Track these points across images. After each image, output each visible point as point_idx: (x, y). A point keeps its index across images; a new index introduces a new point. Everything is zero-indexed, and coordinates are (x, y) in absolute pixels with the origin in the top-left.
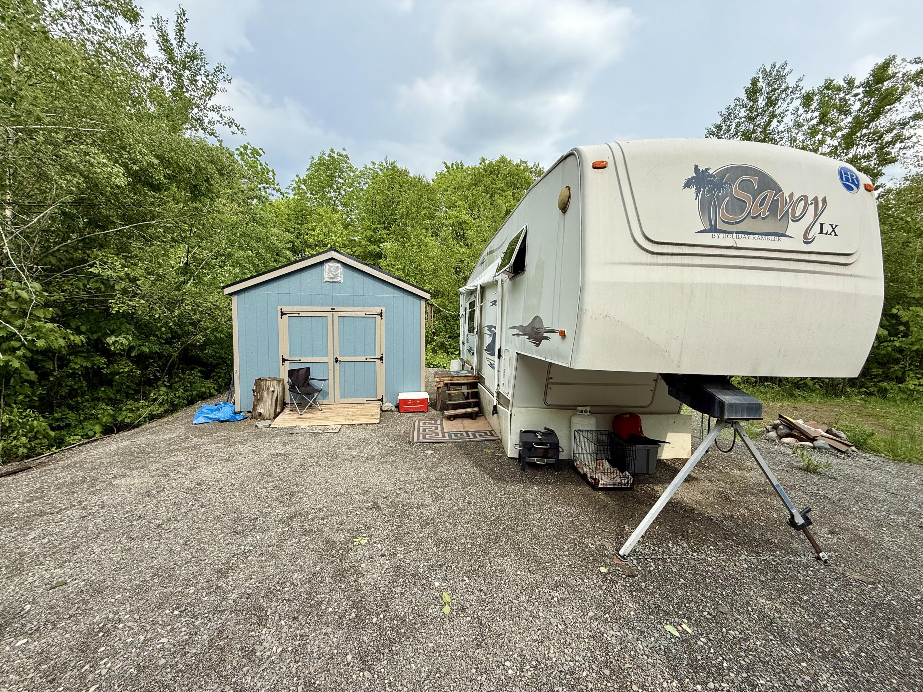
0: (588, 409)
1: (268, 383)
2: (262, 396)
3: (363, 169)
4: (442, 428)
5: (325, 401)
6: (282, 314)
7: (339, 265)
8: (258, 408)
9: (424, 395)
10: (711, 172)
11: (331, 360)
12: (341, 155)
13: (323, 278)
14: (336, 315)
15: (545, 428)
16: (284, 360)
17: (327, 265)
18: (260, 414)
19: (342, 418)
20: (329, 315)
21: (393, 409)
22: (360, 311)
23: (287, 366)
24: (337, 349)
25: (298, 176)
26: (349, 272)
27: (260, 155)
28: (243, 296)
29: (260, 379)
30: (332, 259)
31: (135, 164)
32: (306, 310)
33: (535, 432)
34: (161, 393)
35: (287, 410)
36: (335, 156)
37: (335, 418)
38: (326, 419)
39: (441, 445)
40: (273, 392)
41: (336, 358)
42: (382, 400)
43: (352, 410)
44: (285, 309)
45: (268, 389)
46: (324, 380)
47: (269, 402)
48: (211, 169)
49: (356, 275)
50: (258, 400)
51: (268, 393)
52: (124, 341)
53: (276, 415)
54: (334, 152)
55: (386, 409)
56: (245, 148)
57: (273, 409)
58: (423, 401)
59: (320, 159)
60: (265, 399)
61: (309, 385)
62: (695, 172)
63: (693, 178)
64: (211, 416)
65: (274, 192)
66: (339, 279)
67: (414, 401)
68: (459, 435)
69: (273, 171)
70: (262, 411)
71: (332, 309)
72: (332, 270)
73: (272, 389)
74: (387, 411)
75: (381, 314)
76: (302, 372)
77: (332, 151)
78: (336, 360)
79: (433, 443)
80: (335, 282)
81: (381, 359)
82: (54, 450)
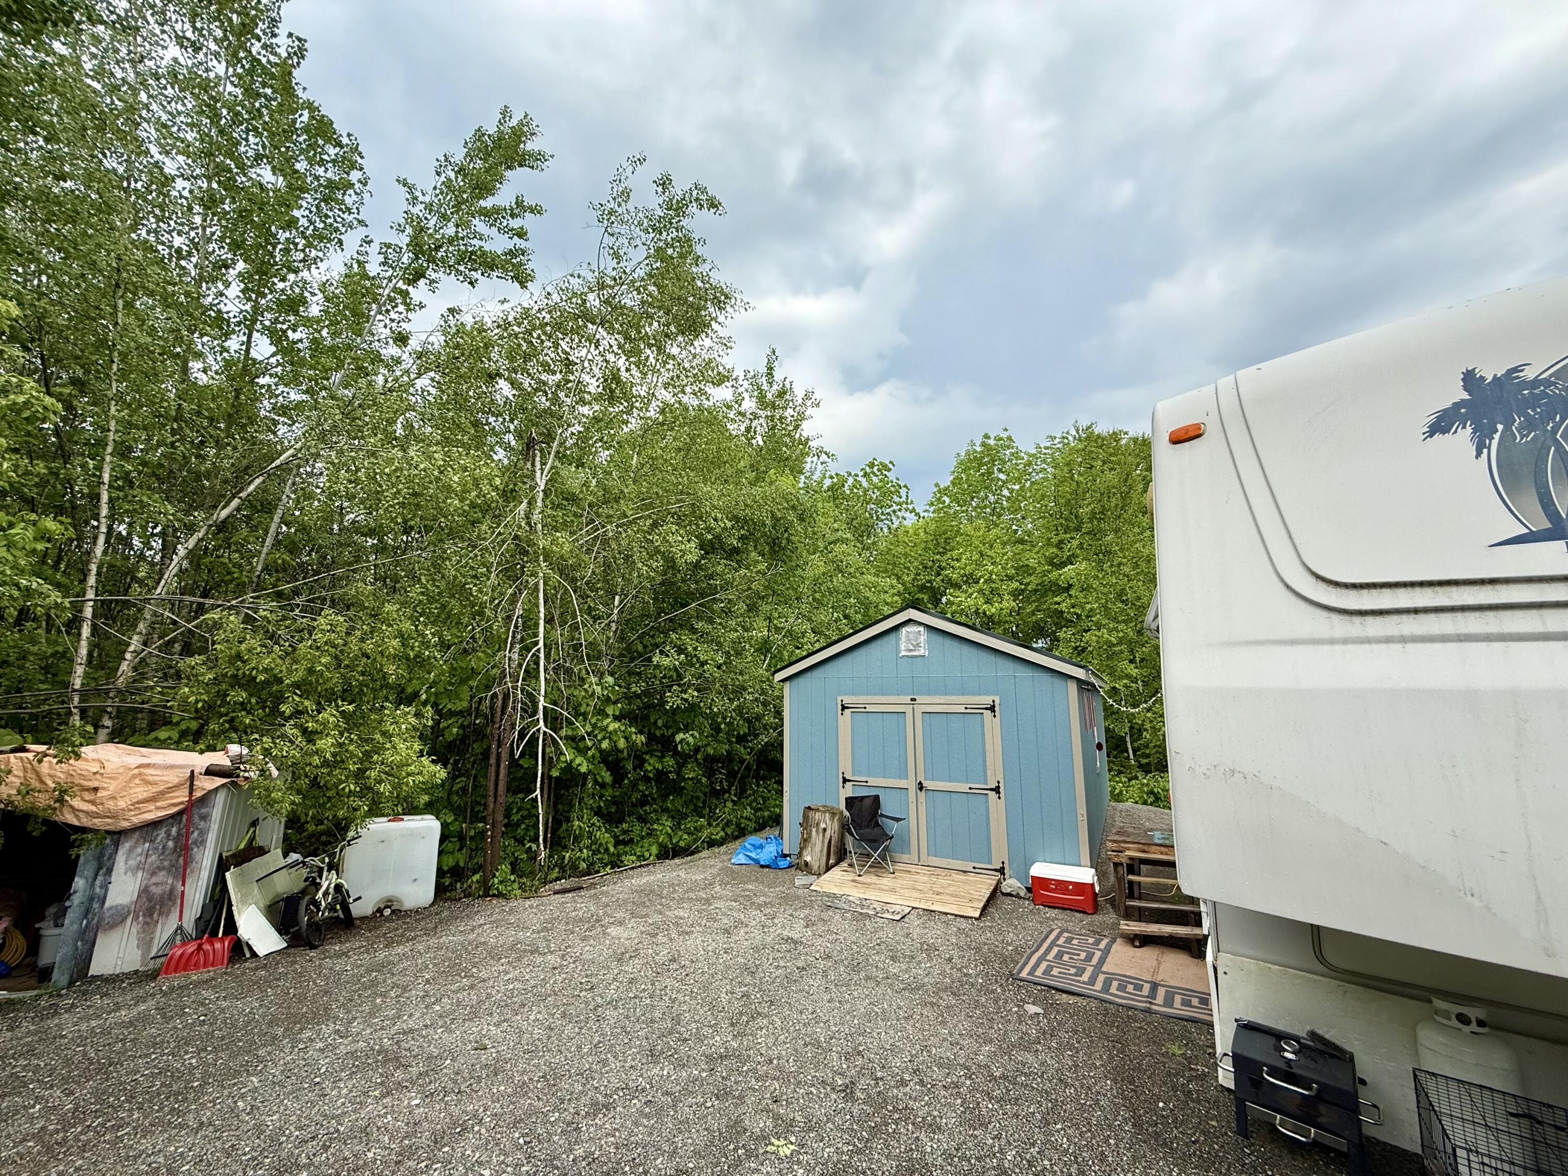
1: (818, 816)
2: (810, 836)
3: (1034, 451)
4: (1102, 961)
5: (905, 857)
6: (844, 708)
7: (922, 629)
8: (805, 853)
9: (1085, 875)
10: (1530, 374)
11: (913, 787)
12: (1001, 439)
13: (898, 650)
14: (919, 709)
15: (1313, 1035)
16: (845, 780)
17: (904, 630)
18: (806, 864)
19: (918, 895)
20: (908, 709)
21: (1022, 894)
22: (957, 703)
23: (849, 791)
24: (921, 766)
25: (937, 485)
26: (938, 639)
27: (889, 470)
28: (796, 682)
29: (809, 808)
30: (909, 621)
31: (709, 532)
32: (876, 702)
33: (1279, 1036)
34: (727, 810)
35: (844, 865)
36: (992, 442)
37: (907, 893)
38: (893, 890)
39: (1072, 1000)
40: (825, 830)
41: (920, 783)
42: (1001, 871)
43: (943, 881)
44: (847, 700)
45: (818, 824)
46: (897, 820)
47: (818, 848)
49: (948, 642)
50: (805, 840)
51: (817, 832)
52: (691, 740)
53: (828, 868)
54: (989, 438)
55: (1009, 890)
56: (872, 465)
57: (824, 858)
58: (1080, 888)
59: (968, 453)
60: (813, 840)
61: (877, 824)
62: (1466, 388)
63: (1457, 406)
64: (753, 855)
65: (907, 515)
66: (922, 652)
67: (1062, 885)
68: (1130, 988)
69: (906, 486)
70: (808, 859)
71: (913, 700)
72: (911, 637)
73: (823, 826)
74: (1009, 895)
75: (992, 709)
76: (867, 803)
77: (987, 437)
78: (921, 787)
79: (1057, 990)
80: (916, 657)
81: (997, 790)
82: (608, 870)
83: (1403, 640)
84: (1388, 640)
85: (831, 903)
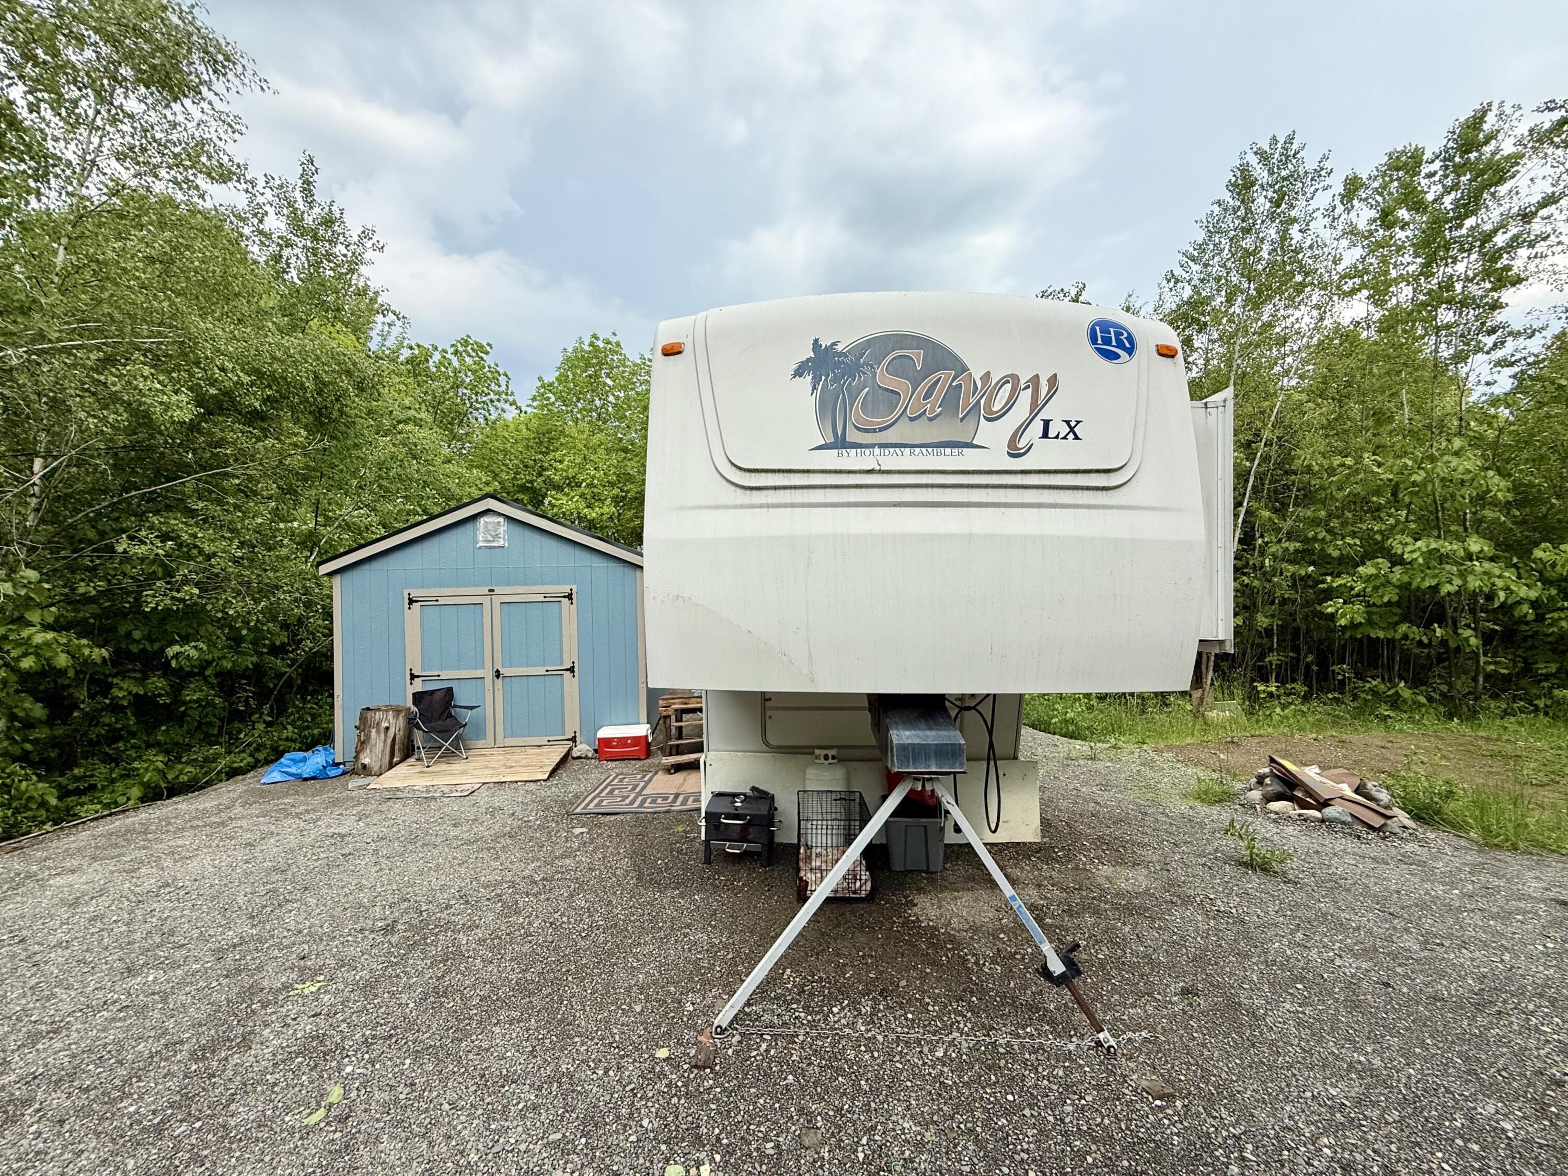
0: (831, 753)
1: (378, 715)
2: (368, 737)
4: (643, 788)
5: (480, 743)
6: (411, 601)
7: (501, 519)
8: (362, 756)
9: (642, 730)
10: (839, 348)
11: (488, 674)
12: (609, 343)
13: (475, 541)
14: (497, 600)
15: (754, 789)
16: (413, 677)
17: (482, 520)
18: (364, 766)
19: (491, 772)
20: (486, 601)
21: (590, 755)
22: (536, 592)
23: (418, 686)
24: (498, 656)
25: (540, 379)
26: (518, 531)
27: (487, 353)
28: (349, 575)
29: (368, 709)
30: (488, 512)
31: (211, 385)
32: (447, 593)
33: (735, 795)
34: (256, 733)
35: (412, 760)
36: (600, 344)
37: (478, 772)
38: (464, 773)
39: (613, 818)
40: (387, 728)
41: (498, 671)
42: (574, 739)
43: (519, 756)
44: (415, 594)
45: (378, 724)
46: (471, 708)
47: (379, 746)
48: (345, 383)
49: (528, 533)
50: (363, 743)
51: (378, 732)
52: (193, 653)
53: (391, 766)
54: (597, 339)
55: (578, 754)
56: (465, 343)
57: (387, 757)
58: (637, 740)
59: (575, 350)
60: (372, 742)
61: (450, 716)
62: (813, 350)
63: (808, 360)
64: (293, 770)
65: (507, 406)
66: (501, 543)
67: (622, 741)
68: (659, 801)
69: (506, 375)
70: (366, 761)
71: (490, 591)
72: (490, 527)
73: (385, 724)
74: (579, 758)
75: (570, 597)
76: (437, 696)
77: (595, 337)
78: (498, 674)
79: (603, 814)
80: (494, 547)
81: (572, 670)
82: (48, 827)
83: (769, 506)
84: (761, 506)
85: (393, 795)
